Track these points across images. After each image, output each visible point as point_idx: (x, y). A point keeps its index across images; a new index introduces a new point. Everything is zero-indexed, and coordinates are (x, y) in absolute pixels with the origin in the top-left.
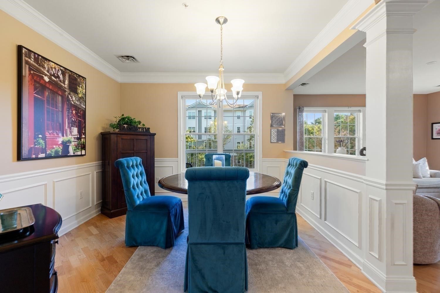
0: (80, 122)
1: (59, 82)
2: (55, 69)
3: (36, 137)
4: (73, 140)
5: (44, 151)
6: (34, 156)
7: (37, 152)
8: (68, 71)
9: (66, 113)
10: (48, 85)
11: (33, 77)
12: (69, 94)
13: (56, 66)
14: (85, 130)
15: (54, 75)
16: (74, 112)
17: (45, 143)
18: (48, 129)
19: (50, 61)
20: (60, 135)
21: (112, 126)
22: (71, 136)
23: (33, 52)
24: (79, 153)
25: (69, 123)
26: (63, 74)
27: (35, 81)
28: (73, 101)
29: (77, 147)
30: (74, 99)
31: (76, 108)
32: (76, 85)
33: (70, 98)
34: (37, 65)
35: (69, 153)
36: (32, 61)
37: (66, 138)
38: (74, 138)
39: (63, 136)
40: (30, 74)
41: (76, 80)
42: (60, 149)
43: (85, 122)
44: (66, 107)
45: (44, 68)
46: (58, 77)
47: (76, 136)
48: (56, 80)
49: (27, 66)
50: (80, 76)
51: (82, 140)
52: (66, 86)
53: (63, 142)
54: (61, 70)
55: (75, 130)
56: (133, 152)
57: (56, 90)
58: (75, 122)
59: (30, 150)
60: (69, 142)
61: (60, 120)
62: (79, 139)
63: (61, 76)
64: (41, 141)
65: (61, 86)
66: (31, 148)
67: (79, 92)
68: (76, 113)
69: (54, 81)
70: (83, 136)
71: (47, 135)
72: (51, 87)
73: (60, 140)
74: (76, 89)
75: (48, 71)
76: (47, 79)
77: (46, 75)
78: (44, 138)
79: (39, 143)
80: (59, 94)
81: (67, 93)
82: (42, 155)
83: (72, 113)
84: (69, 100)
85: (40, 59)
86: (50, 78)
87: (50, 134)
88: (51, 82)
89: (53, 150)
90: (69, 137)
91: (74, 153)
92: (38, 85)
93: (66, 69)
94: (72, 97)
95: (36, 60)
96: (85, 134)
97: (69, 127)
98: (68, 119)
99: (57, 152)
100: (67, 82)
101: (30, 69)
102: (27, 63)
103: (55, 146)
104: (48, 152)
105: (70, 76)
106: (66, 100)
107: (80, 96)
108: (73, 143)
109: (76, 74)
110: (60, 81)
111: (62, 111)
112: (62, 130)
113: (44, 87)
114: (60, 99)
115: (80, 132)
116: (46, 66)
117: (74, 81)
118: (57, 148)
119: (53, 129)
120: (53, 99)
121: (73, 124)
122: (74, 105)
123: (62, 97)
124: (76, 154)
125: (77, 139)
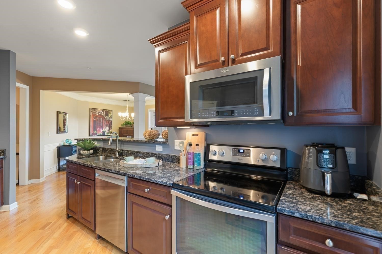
0: (110, 125)
2: (100, 111)
3: (94, 130)
5: (96, 134)
6: (93, 135)
7: (94, 134)
9: (104, 123)
10: (97, 116)
13: (100, 110)
14: (112, 127)
15: (100, 113)
16: (107, 122)
17: (97, 132)
19: (98, 109)
20: (102, 129)
21: (122, 125)
25: (105, 126)
26: (103, 111)
29: (108, 133)
30: (107, 118)
31: (108, 121)
32: (108, 113)
36: (93, 111)
37: (104, 130)
38: (107, 130)
39: (103, 129)
40: (92, 114)
41: (108, 112)
42: (102, 133)
43: (112, 125)
44: (104, 121)
45: (96, 111)
46: (101, 113)
50: (109, 110)
51: (111, 130)
52: (104, 115)
53: (103, 131)
55: (108, 128)
56: (127, 134)
57: (100, 117)
58: (107, 125)
59: (92, 134)
60: (105, 131)
61: (102, 125)
62: (110, 130)
63: (102, 112)
64: (95, 131)
65: (102, 115)
66: (93, 133)
70: (111, 129)
71: (97, 129)
72: (99, 116)
73: (102, 131)
74: (108, 115)
75: (98, 112)
76: (97, 114)
77: (97, 113)
78: (96, 130)
79: (95, 132)
80: (101, 118)
82: (96, 135)
84: (105, 118)
85: (95, 109)
86: (98, 114)
89: (99, 134)
92: (94, 117)
93: (104, 109)
94: (106, 118)
95: (94, 110)
96: (112, 128)
97: (105, 127)
98: (105, 124)
99: (100, 134)
100: (104, 113)
101: (92, 113)
102: (92, 112)
104: (98, 134)
105: (105, 111)
106: (104, 119)
107: (110, 116)
108: (107, 132)
111: (103, 122)
112: (103, 128)
113: (96, 117)
114: (102, 119)
115: (110, 128)
116: (97, 111)
117: (107, 112)
118: (100, 133)
119: (99, 128)
120: (99, 120)
121: (107, 126)
122: (107, 120)
123: (102, 118)
124: (108, 135)
125: (109, 130)
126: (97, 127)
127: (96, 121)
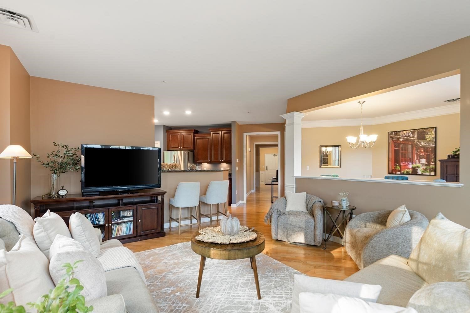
0: (428, 155)
1: (409, 138)
2: (407, 133)
3: (395, 165)
4: (421, 166)
6: (394, 173)
7: (396, 171)
8: (416, 130)
9: (415, 152)
10: (402, 142)
11: (393, 142)
12: (418, 142)
13: (407, 131)
15: (406, 136)
16: (422, 151)
17: (400, 168)
18: (402, 161)
19: (403, 131)
20: (410, 164)
22: (419, 164)
23: (393, 132)
24: (428, 174)
25: (417, 157)
26: (413, 133)
27: (395, 143)
28: (421, 144)
29: (425, 170)
30: (422, 143)
31: (424, 148)
32: (425, 134)
33: (418, 143)
34: (395, 136)
35: (417, 173)
36: (393, 136)
37: (414, 165)
38: (423, 165)
39: (413, 164)
40: (392, 141)
41: (424, 132)
42: (410, 171)
46: (409, 136)
47: (425, 164)
48: (407, 138)
49: (391, 138)
50: (428, 128)
51: (431, 166)
52: (415, 138)
54: (411, 132)
55: (424, 161)
57: (407, 143)
58: (423, 156)
60: (418, 167)
61: (411, 157)
62: (428, 165)
63: (411, 135)
64: (398, 167)
65: (412, 140)
66: (393, 170)
67: (428, 138)
68: (424, 151)
69: (406, 139)
70: (432, 164)
71: (402, 164)
72: (404, 143)
73: (411, 166)
74: (425, 137)
75: (402, 136)
76: (401, 140)
77: (401, 138)
78: (400, 166)
79: (397, 168)
80: (410, 144)
81: (416, 142)
82: (399, 173)
83: (420, 151)
84: (417, 145)
85: (397, 133)
87: (403, 164)
88: (404, 140)
89: (406, 171)
90: (418, 164)
91: (422, 173)
92: (396, 144)
93: (414, 130)
94: (420, 143)
95: (395, 134)
96: (435, 162)
97: (417, 159)
98: (417, 155)
99: (408, 172)
100: (416, 136)
101: (393, 139)
103: (406, 169)
104: (402, 172)
105: (418, 132)
106: (415, 146)
107: (430, 140)
108: (422, 168)
109: (424, 128)
110: (411, 137)
111: (412, 152)
112: (412, 161)
113: (399, 144)
114: (410, 146)
115: (428, 161)
116: (401, 134)
117: (422, 133)
118: (408, 170)
119: (405, 161)
120: (405, 148)
121: (421, 157)
122: (422, 147)
123: (412, 145)
124: (424, 174)
125: (426, 165)
126: (402, 160)
127: (399, 150)
